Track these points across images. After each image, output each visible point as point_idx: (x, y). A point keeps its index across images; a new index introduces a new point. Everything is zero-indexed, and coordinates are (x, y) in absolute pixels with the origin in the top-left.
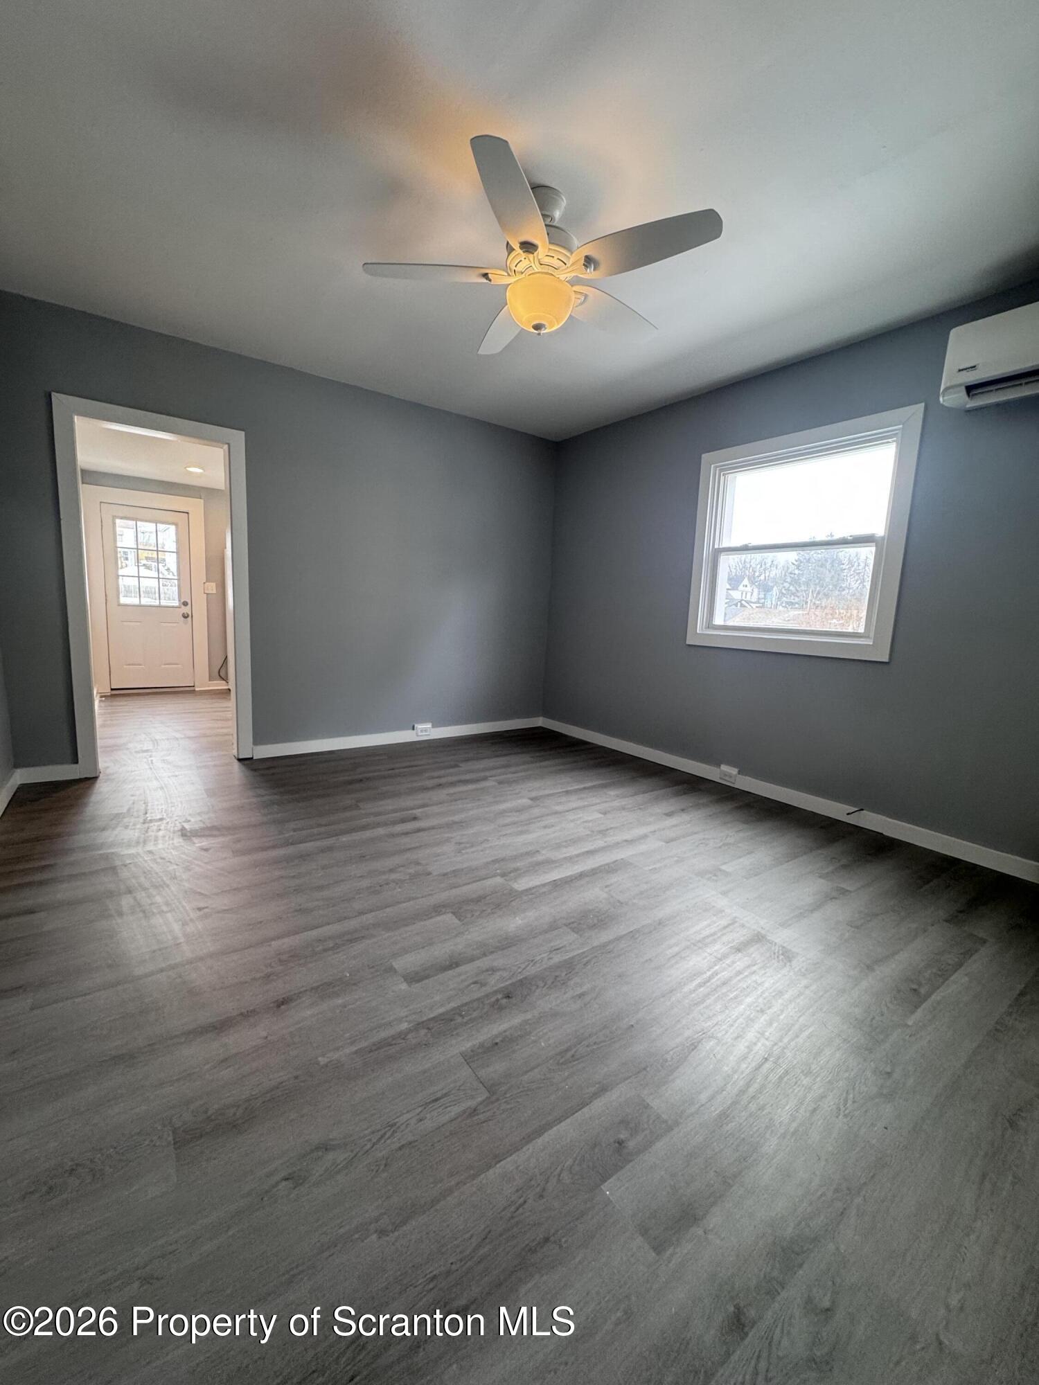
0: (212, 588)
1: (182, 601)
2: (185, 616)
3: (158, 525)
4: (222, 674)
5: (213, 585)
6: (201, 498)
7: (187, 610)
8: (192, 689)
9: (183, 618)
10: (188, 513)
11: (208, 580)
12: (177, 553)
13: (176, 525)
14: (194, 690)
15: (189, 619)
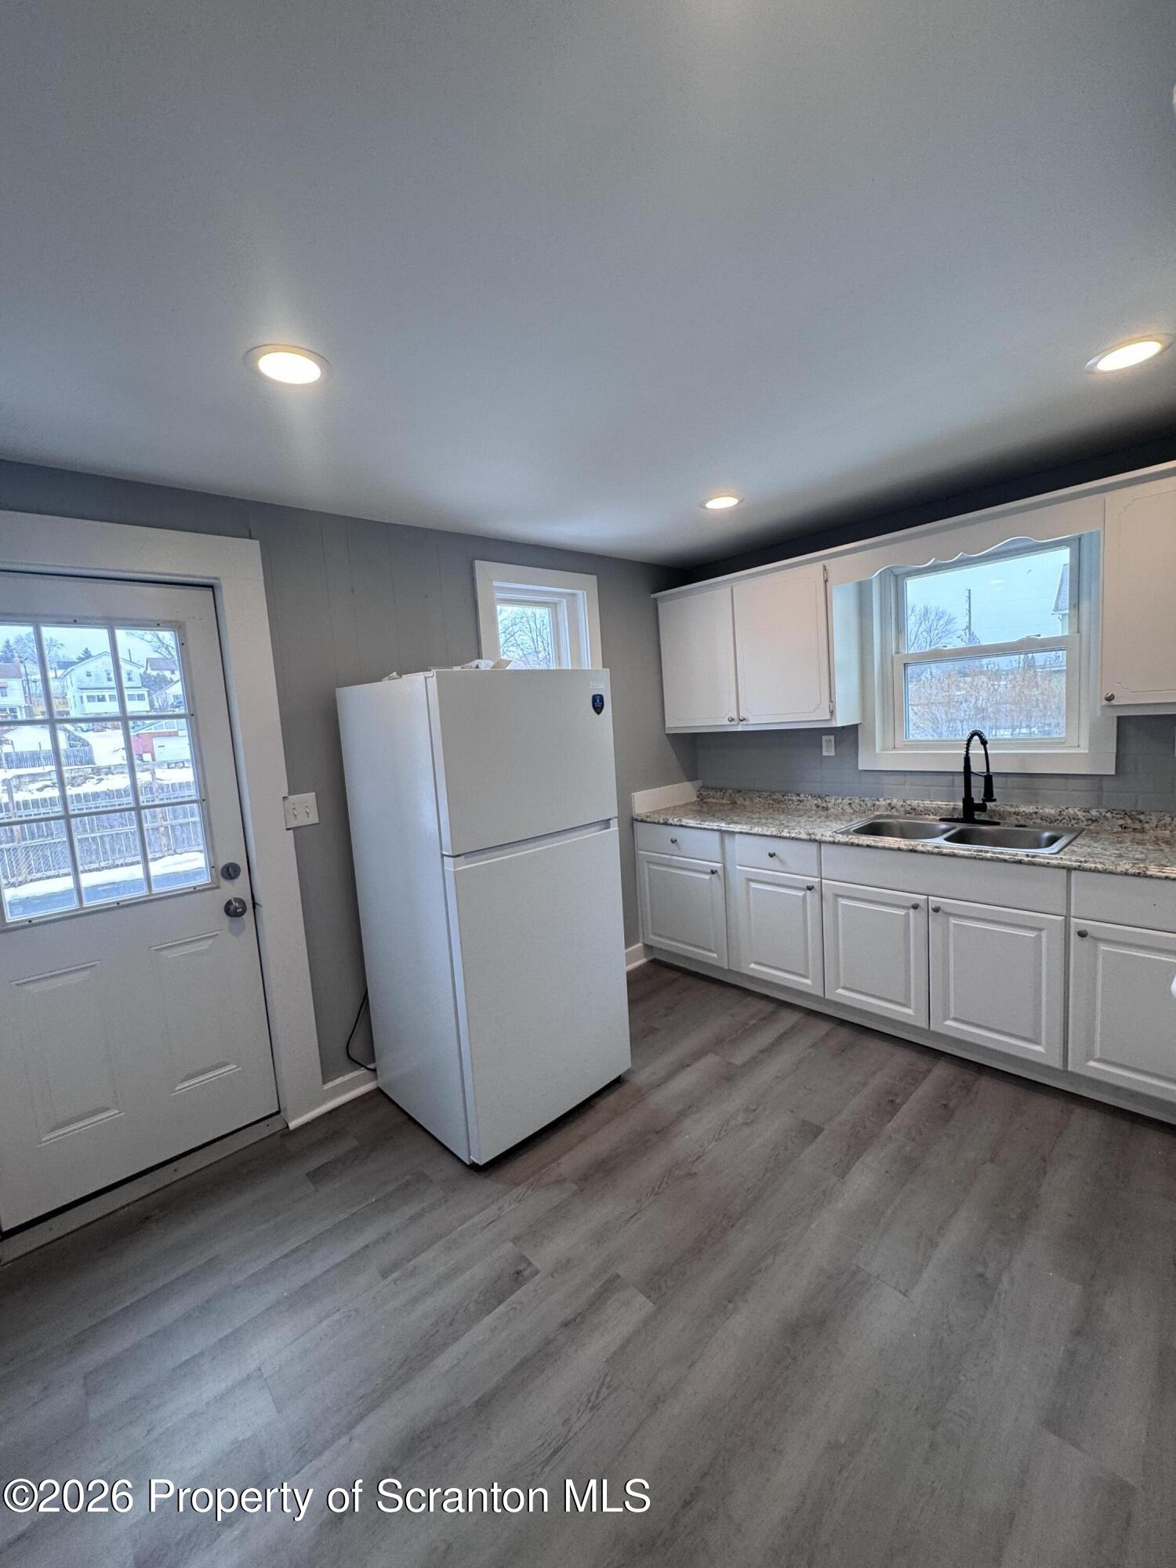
0: (307, 808)
1: (222, 863)
2: (233, 910)
3: (120, 634)
4: (357, 1051)
5: (310, 797)
6: (250, 537)
7: (237, 889)
8: (276, 1126)
9: (226, 919)
10: (211, 587)
11: (293, 790)
12: (192, 716)
13: (177, 627)
14: (286, 1133)
15: (248, 916)
